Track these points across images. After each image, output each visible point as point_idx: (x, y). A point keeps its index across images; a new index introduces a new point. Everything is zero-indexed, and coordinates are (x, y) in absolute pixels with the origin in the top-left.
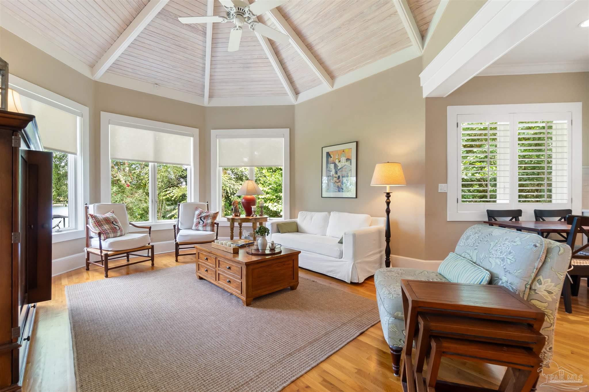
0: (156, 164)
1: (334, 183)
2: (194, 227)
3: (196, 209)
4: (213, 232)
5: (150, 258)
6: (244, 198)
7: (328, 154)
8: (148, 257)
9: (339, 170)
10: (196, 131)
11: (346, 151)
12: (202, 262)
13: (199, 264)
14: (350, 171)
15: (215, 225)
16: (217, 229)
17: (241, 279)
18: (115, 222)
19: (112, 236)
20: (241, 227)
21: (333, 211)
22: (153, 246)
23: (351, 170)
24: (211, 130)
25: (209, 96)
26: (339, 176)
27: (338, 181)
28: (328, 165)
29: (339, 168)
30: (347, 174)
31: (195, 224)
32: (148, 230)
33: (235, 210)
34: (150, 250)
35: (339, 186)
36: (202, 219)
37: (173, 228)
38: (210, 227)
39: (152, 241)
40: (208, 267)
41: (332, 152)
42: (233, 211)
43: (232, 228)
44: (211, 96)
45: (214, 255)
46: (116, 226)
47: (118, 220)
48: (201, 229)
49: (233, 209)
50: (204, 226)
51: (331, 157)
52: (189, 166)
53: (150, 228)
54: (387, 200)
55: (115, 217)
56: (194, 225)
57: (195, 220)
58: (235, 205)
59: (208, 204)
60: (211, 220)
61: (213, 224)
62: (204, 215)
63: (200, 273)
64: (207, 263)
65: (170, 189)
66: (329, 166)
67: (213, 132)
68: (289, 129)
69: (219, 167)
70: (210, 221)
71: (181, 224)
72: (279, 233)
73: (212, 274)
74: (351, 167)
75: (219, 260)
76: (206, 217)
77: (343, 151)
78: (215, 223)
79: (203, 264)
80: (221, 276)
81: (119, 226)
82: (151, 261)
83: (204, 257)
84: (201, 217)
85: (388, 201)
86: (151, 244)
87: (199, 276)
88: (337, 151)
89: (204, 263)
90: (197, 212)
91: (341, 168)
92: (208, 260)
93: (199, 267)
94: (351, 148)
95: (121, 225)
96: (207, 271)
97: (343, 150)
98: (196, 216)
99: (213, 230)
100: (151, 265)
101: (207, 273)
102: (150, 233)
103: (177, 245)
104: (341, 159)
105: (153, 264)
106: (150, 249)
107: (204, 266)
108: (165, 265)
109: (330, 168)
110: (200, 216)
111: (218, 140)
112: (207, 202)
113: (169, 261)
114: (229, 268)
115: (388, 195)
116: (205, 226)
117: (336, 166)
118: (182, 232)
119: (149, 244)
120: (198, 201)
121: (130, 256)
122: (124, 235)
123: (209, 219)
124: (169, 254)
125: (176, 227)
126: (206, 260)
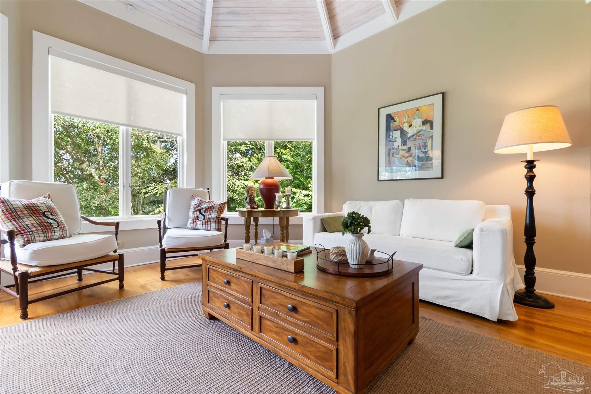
0: (130, 129)
1: (401, 158)
2: (189, 225)
3: (193, 197)
4: (219, 233)
5: (117, 276)
6: (263, 183)
7: (390, 118)
8: (114, 273)
9: (409, 138)
10: (191, 87)
11: (424, 109)
12: (216, 288)
13: (208, 291)
14: (431, 139)
15: (223, 222)
16: (226, 227)
17: (337, 340)
18: (49, 213)
19: (42, 238)
20: (257, 225)
21: (409, 197)
22: (121, 256)
23: (432, 137)
24: (213, 87)
25: (210, 38)
26: (409, 149)
27: (407, 155)
28: (390, 133)
29: (409, 136)
30: (425, 143)
31: (191, 220)
32: (113, 228)
33: (250, 199)
34: (117, 262)
35: (410, 162)
36: (203, 211)
37: (156, 226)
38: (214, 225)
39: (120, 248)
40: (231, 299)
41: (397, 113)
42: (248, 201)
43: (248, 226)
44: (213, 39)
45: (248, 276)
46: (51, 221)
47: (57, 210)
48: (202, 228)
49: (248, 199)
50: (205, 223)
51: (395, 121)
52: (181, 137)
53: (117, 225)
54: (528, 172)
55: (52, 205)
56: (189, 222)
57: (192, 214)
58: (250, 192)
59: (209, 191)
60: (216, 214)
61: (219, 220)
62: (205, 206)
63: (211, 308)
64: (229, 291)
65: (152, 185)
66: (391, 135)
67: (216, 91)
68: (323, 87)
69: (224, 140)
70: (215, 216)
71: (169, 218)
72: (327, 233)
73: (242, 314)
74: (433, 132)
75: (261, 288)
76: (209, 209)
77: (418, 110)
78: (223, 219)
79: (219, 292)
80: (266, 322)
81: (58, 220)
82: (118, 280)
83: (221, 278)
84: (200, 210)
85: (530, 174)
86: (119, 252)
87: (209, 314)
88: (406, 111)
89: (221, 290)
90: (194, 203)
91: (412, 136)
92: (232, 284)
93: (208, 296)
94: (433, 104)
95: (62, 219)
96: (228, 306)
97: (417, 108)
98: (192, 208)
99: (219, 229)
100: (118, 288)
101: (229, 311)
102: (117, 234)
103: (163, 252)
104: (414, 121)
105: (121, 286)
106: (116, 260)
107: (222, 296)
108: (143, 287)
109: (393, 136)
110: (199, 208)
111: (222, 103)
112: (208, 189)
113: (150, 279)
114: (294, 309)
115: (531, 165)
116: (207, 222)
117: (403, 133)
118: (169, 233)
119: (115, 252)
120: (193, 186)
121: (84, 272)
122: (70, 236)
123: (213, 212)
124: (150, 267)
125: (162, 226)
126: (227, 286)
